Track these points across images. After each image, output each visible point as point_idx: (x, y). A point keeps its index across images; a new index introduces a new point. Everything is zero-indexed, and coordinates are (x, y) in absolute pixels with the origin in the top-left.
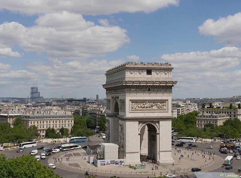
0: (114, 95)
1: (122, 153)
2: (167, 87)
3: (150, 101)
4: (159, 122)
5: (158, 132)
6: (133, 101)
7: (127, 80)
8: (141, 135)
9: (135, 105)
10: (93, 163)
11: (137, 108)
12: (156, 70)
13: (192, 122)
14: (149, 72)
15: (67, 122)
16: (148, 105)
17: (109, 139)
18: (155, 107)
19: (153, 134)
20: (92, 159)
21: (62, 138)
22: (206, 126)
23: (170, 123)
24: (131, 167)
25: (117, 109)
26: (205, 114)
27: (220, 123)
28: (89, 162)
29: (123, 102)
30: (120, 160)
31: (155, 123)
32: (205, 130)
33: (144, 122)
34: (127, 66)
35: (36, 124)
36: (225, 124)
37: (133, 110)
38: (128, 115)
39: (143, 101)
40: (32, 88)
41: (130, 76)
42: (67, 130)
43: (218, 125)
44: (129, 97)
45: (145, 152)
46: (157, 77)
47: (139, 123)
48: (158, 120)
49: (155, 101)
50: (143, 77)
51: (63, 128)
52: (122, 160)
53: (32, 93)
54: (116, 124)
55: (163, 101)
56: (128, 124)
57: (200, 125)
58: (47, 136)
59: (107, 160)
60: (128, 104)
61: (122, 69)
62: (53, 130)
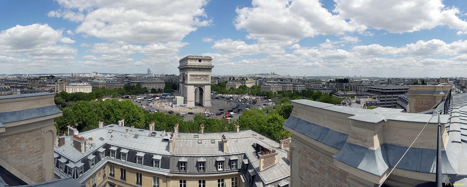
0: (183, 72)
1: (185, 101)
2: (209, 69)
3: (200, 75)
4: (204, 86)
5: (204, 91)
6: (191, 75)
7: (188, 64)
8: (195, 92)
9: (192, 78)
10: (171, 106)
11: (193, 79)
12: (203, 59)
13: (223, 87)
14: (200, 61)
15: (162, 86)
16: (199, 77)
17: (180, 95)
18: (202, 79)
19: (202, 92)
20: (171, 104)
21: (159, 93)
22: (230, 88)
23: (210, 87)
24: (189, 108)
25: (184, 79)
26: (231, 83)
27: (237, 87)
28: (169, 106)
29: (187, 76)
30: (184, 105)
31: (202, 86)
32: (230, 90)
33: (197, 86)
34: (188, 57)
35: (147, 87)
36: (240, 87)
37: (191, 80)
38: (189, 82)
39: (197, 76)
40: (148, 69)
41: (190, 63)
42: (162, 90)
43: (236, 88)
44: (189, 73)
45: (198, 101)
46: (203, 63)
47: (194, 86)
48: (204, 85)
49: (202, 76)
50: (197, 63)
51: (160, 89)
52: (185, 105)
53: (148, 71)
54: (183, 86)
55: (206, 76)
56: (189, 87)
57: (228, 88)
58: (152, 93)
59: (178, 105)
60: (189, 76)
61: (186, 59)
62: (155, 89)
